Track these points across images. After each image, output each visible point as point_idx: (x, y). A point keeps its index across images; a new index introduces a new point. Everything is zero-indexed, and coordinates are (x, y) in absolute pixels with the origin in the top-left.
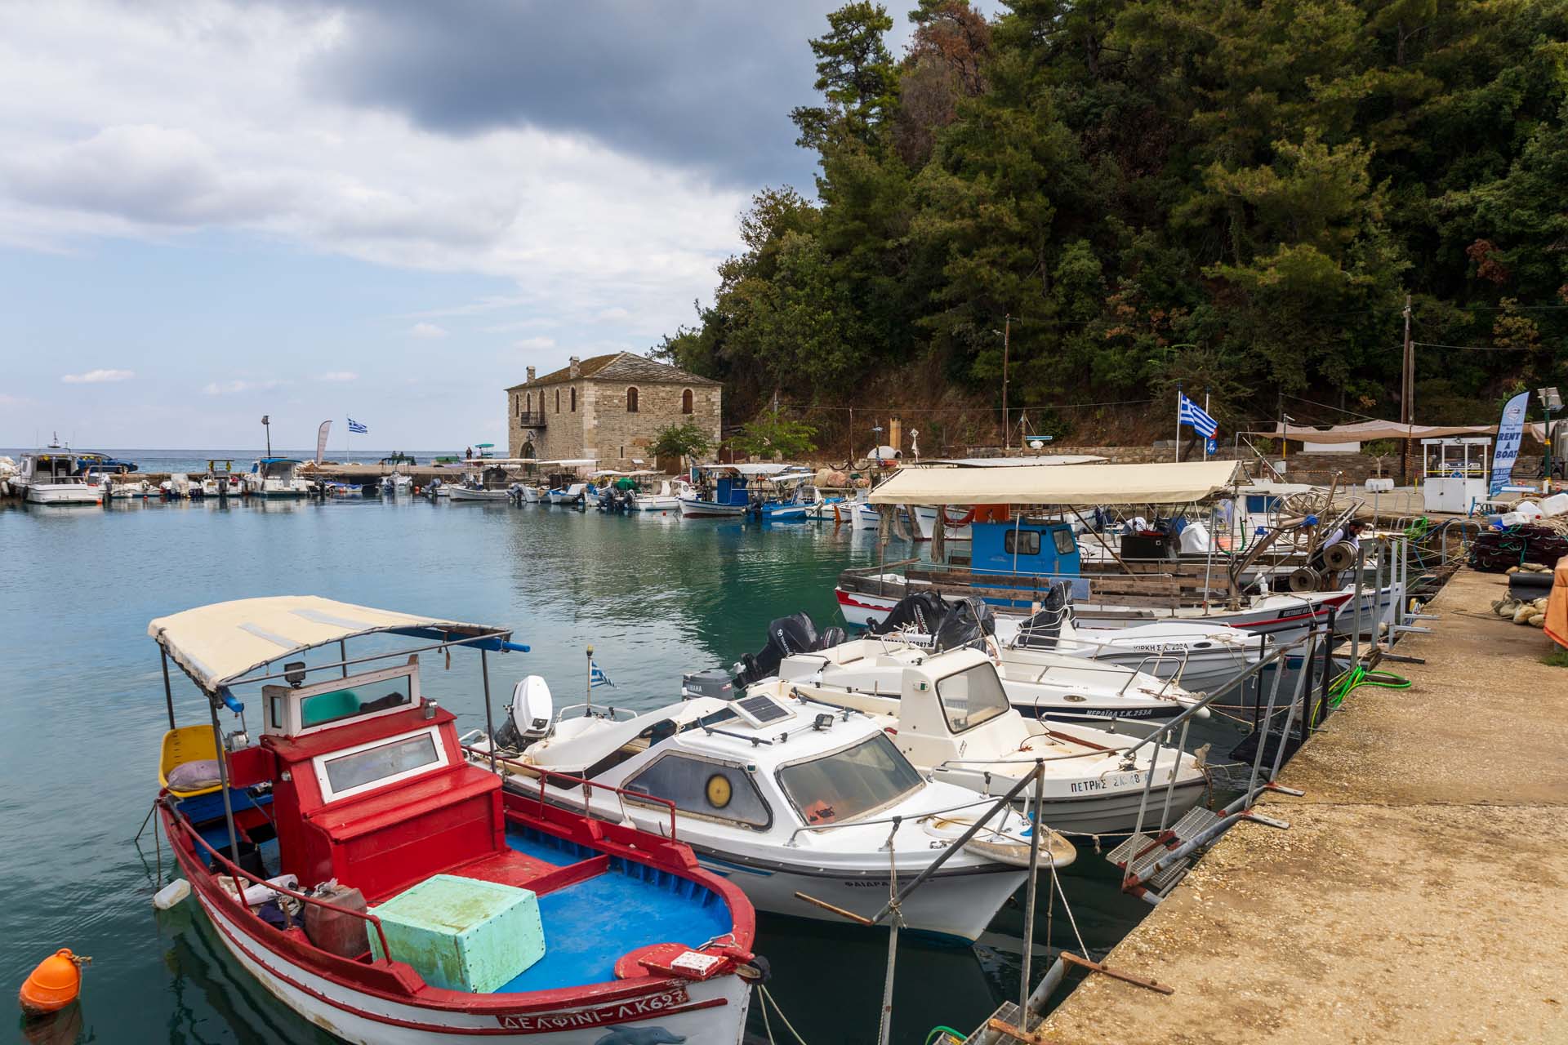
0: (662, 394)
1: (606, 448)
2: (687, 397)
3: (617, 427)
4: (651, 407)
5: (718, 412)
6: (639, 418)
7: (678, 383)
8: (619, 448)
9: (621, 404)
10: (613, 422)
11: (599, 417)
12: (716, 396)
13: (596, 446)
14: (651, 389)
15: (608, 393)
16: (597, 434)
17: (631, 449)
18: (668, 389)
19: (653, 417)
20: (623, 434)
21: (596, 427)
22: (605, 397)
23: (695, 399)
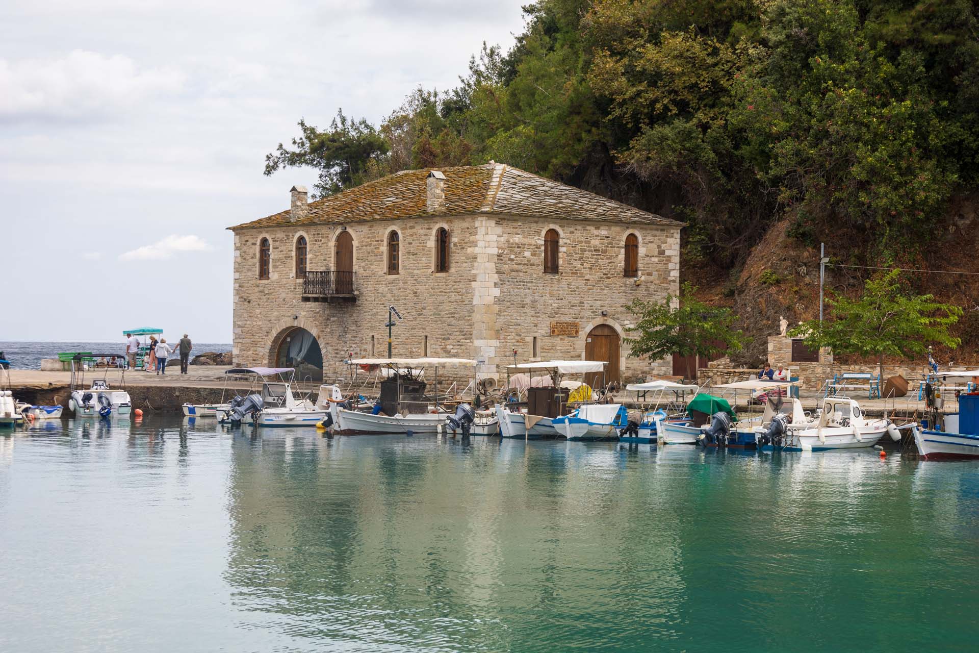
0: (595, 242)
1: (512, 338)
2: (631, 246)
3: (528, 300)
4: (577, 264)
5: (675, 274)
6: (560, 285)
7: (617, 222)
8: (530, 339)
9: (535, 260)
10: (523, 292)
11: (503, 282)
12: (672, 245)
13: (497, 334)
14: (579, 233)
15: (517, 239)
16: (499, 313)
17: (548, 341)
18: (603, 232)
19: (581, 283)
20: (537, 314)
21: (499, 301)
22: (511, 247)
23: (642, 251)
